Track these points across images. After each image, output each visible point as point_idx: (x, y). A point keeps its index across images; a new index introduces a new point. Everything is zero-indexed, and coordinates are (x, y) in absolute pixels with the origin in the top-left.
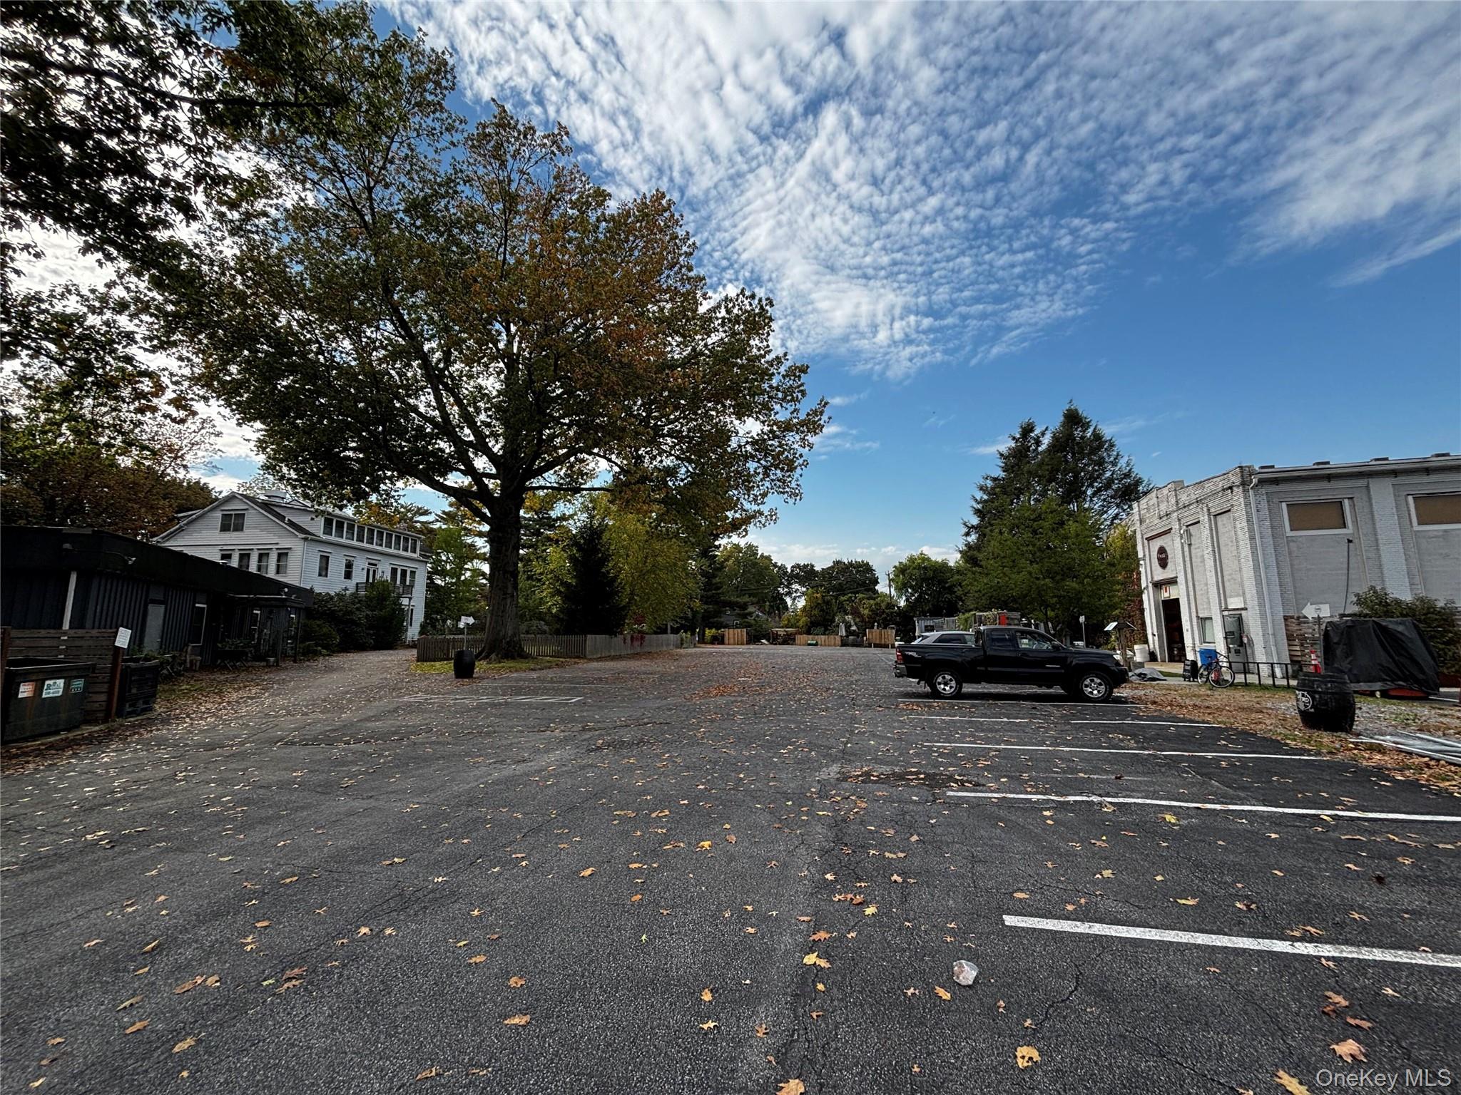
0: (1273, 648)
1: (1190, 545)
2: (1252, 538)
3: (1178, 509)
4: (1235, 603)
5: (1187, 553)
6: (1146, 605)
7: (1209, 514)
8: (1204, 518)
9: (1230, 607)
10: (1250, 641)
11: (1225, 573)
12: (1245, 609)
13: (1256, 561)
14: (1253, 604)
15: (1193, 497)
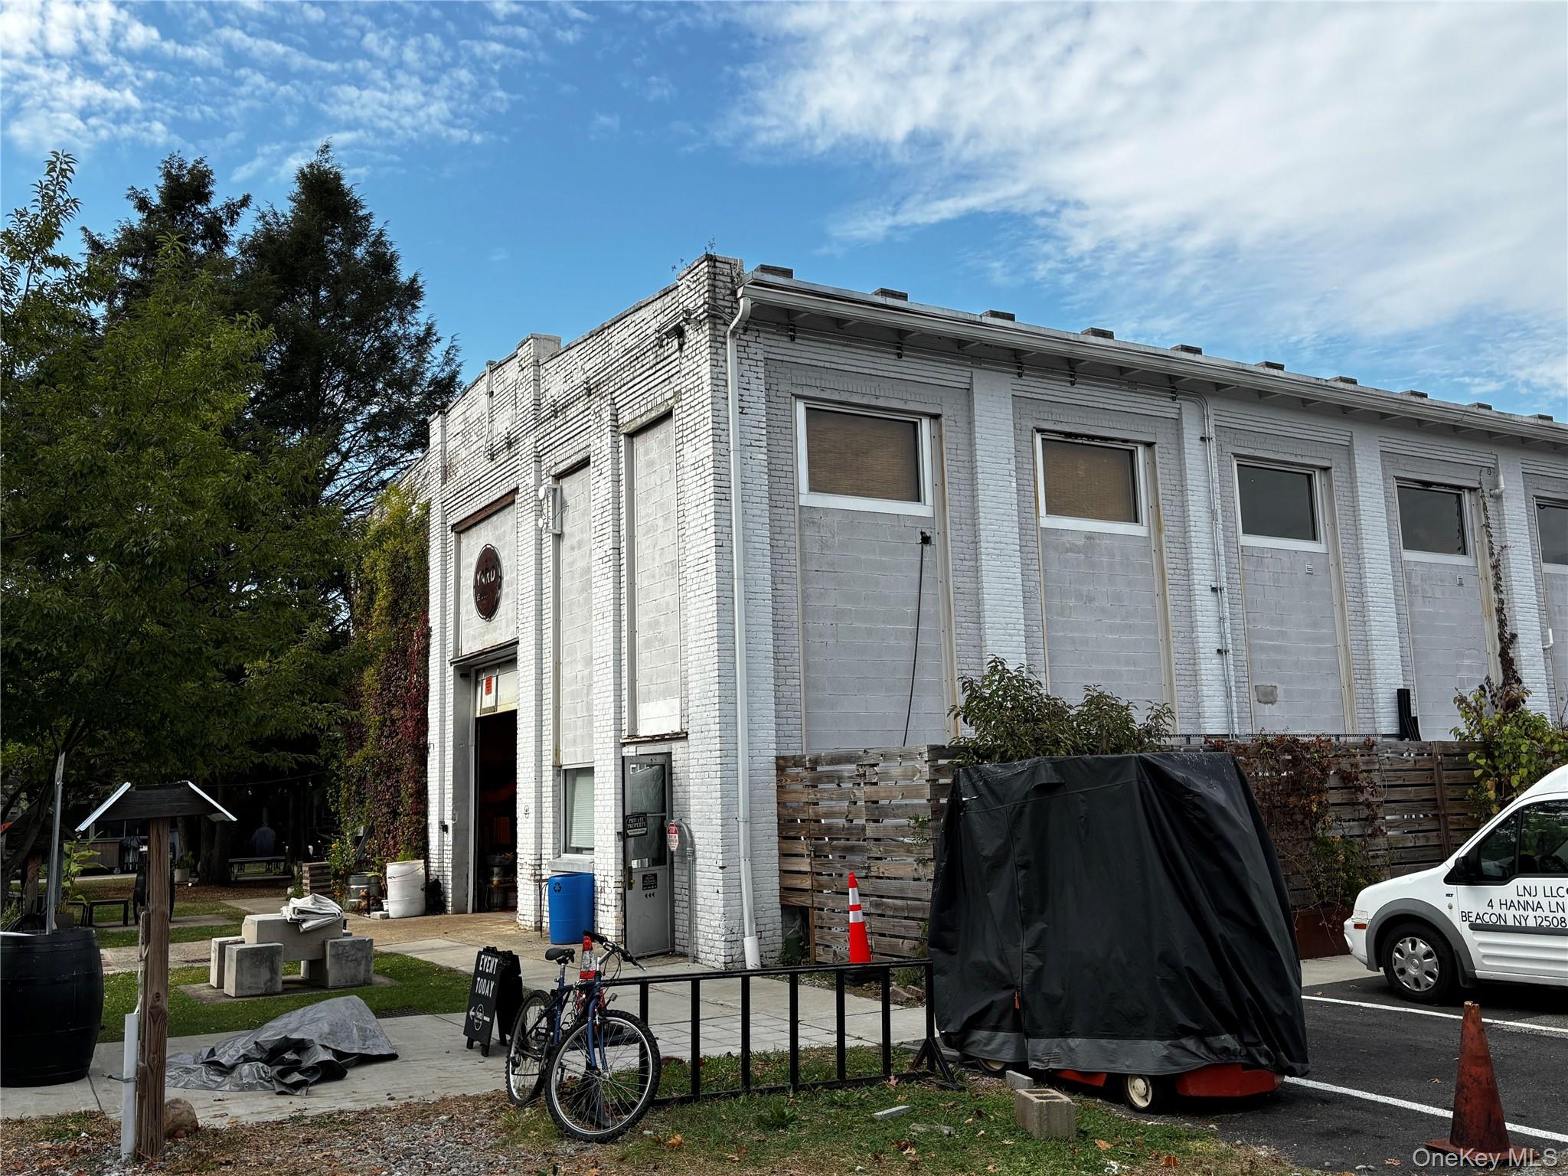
0: (744, 867)
1: (558, 537)
2: (721, 495)
3: (539, 422)
4: (656, 718)
5: (548, 563)
6: (433, 736)
7: (616, 427)
8: (601, 445)
9: (644, 731)
10: (687, 841)
11: (641, 620)
12: (681, 736)
13: (724, 574)
14: (705, 720)
15: (579, 378)
